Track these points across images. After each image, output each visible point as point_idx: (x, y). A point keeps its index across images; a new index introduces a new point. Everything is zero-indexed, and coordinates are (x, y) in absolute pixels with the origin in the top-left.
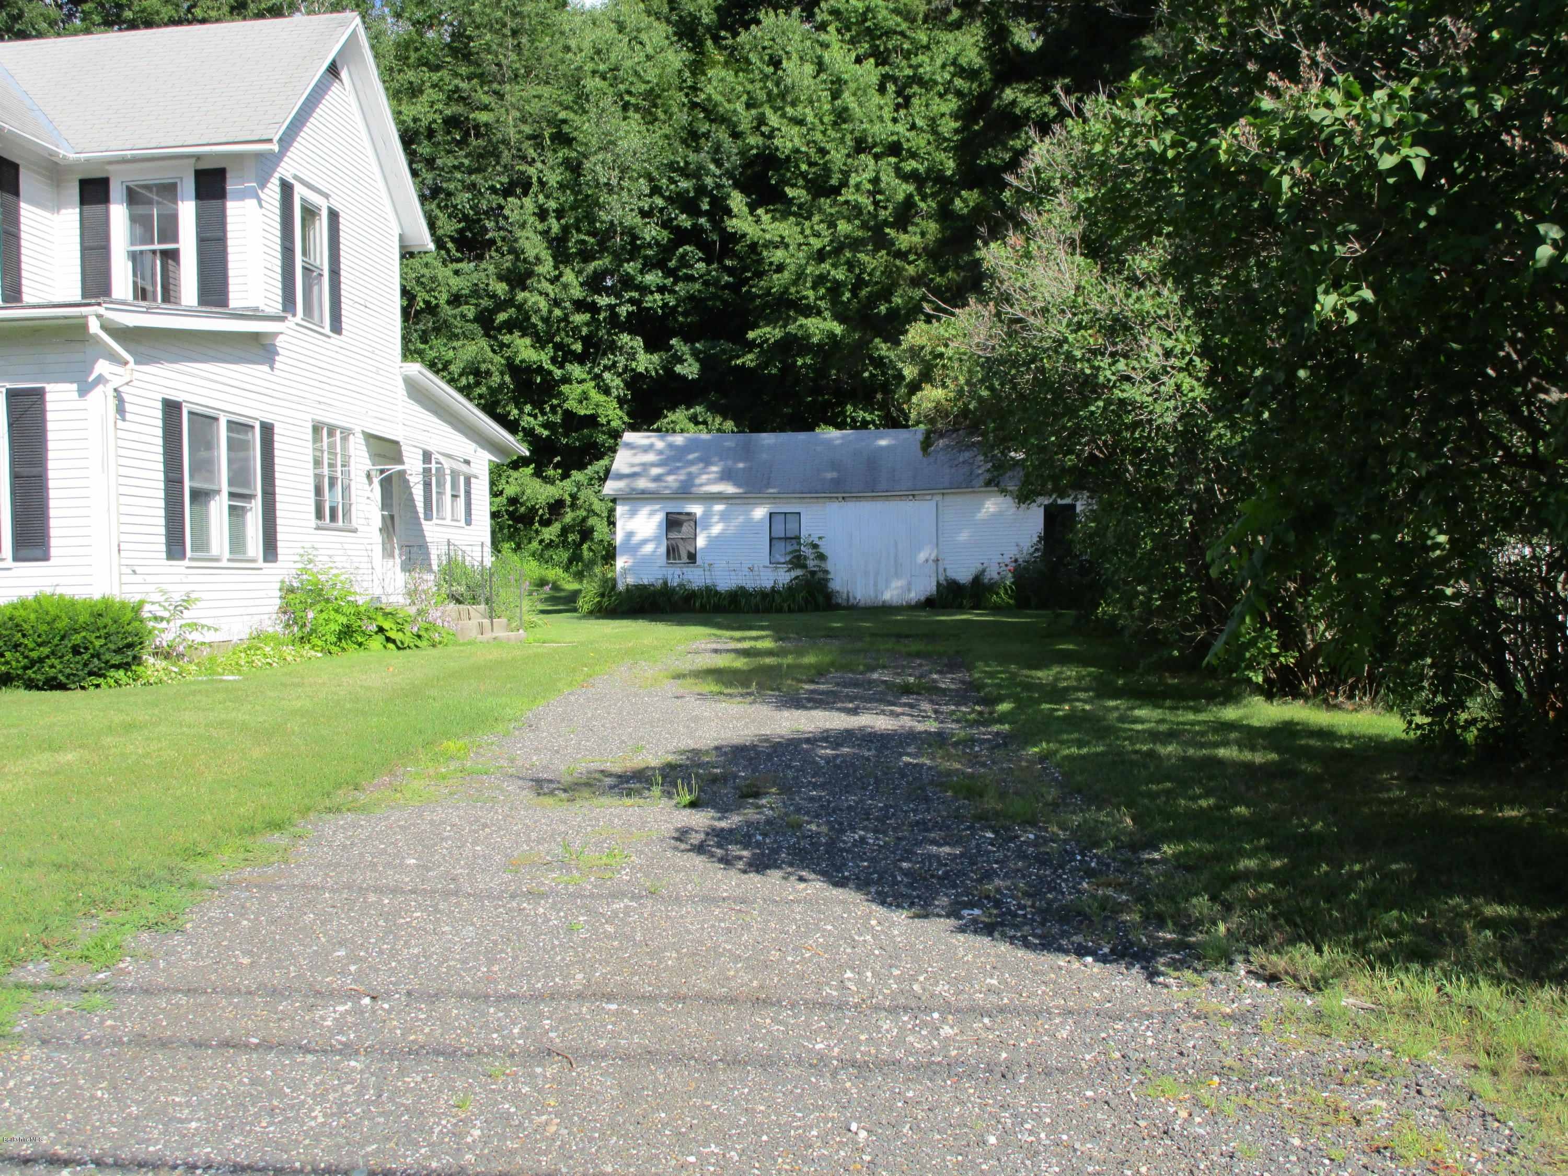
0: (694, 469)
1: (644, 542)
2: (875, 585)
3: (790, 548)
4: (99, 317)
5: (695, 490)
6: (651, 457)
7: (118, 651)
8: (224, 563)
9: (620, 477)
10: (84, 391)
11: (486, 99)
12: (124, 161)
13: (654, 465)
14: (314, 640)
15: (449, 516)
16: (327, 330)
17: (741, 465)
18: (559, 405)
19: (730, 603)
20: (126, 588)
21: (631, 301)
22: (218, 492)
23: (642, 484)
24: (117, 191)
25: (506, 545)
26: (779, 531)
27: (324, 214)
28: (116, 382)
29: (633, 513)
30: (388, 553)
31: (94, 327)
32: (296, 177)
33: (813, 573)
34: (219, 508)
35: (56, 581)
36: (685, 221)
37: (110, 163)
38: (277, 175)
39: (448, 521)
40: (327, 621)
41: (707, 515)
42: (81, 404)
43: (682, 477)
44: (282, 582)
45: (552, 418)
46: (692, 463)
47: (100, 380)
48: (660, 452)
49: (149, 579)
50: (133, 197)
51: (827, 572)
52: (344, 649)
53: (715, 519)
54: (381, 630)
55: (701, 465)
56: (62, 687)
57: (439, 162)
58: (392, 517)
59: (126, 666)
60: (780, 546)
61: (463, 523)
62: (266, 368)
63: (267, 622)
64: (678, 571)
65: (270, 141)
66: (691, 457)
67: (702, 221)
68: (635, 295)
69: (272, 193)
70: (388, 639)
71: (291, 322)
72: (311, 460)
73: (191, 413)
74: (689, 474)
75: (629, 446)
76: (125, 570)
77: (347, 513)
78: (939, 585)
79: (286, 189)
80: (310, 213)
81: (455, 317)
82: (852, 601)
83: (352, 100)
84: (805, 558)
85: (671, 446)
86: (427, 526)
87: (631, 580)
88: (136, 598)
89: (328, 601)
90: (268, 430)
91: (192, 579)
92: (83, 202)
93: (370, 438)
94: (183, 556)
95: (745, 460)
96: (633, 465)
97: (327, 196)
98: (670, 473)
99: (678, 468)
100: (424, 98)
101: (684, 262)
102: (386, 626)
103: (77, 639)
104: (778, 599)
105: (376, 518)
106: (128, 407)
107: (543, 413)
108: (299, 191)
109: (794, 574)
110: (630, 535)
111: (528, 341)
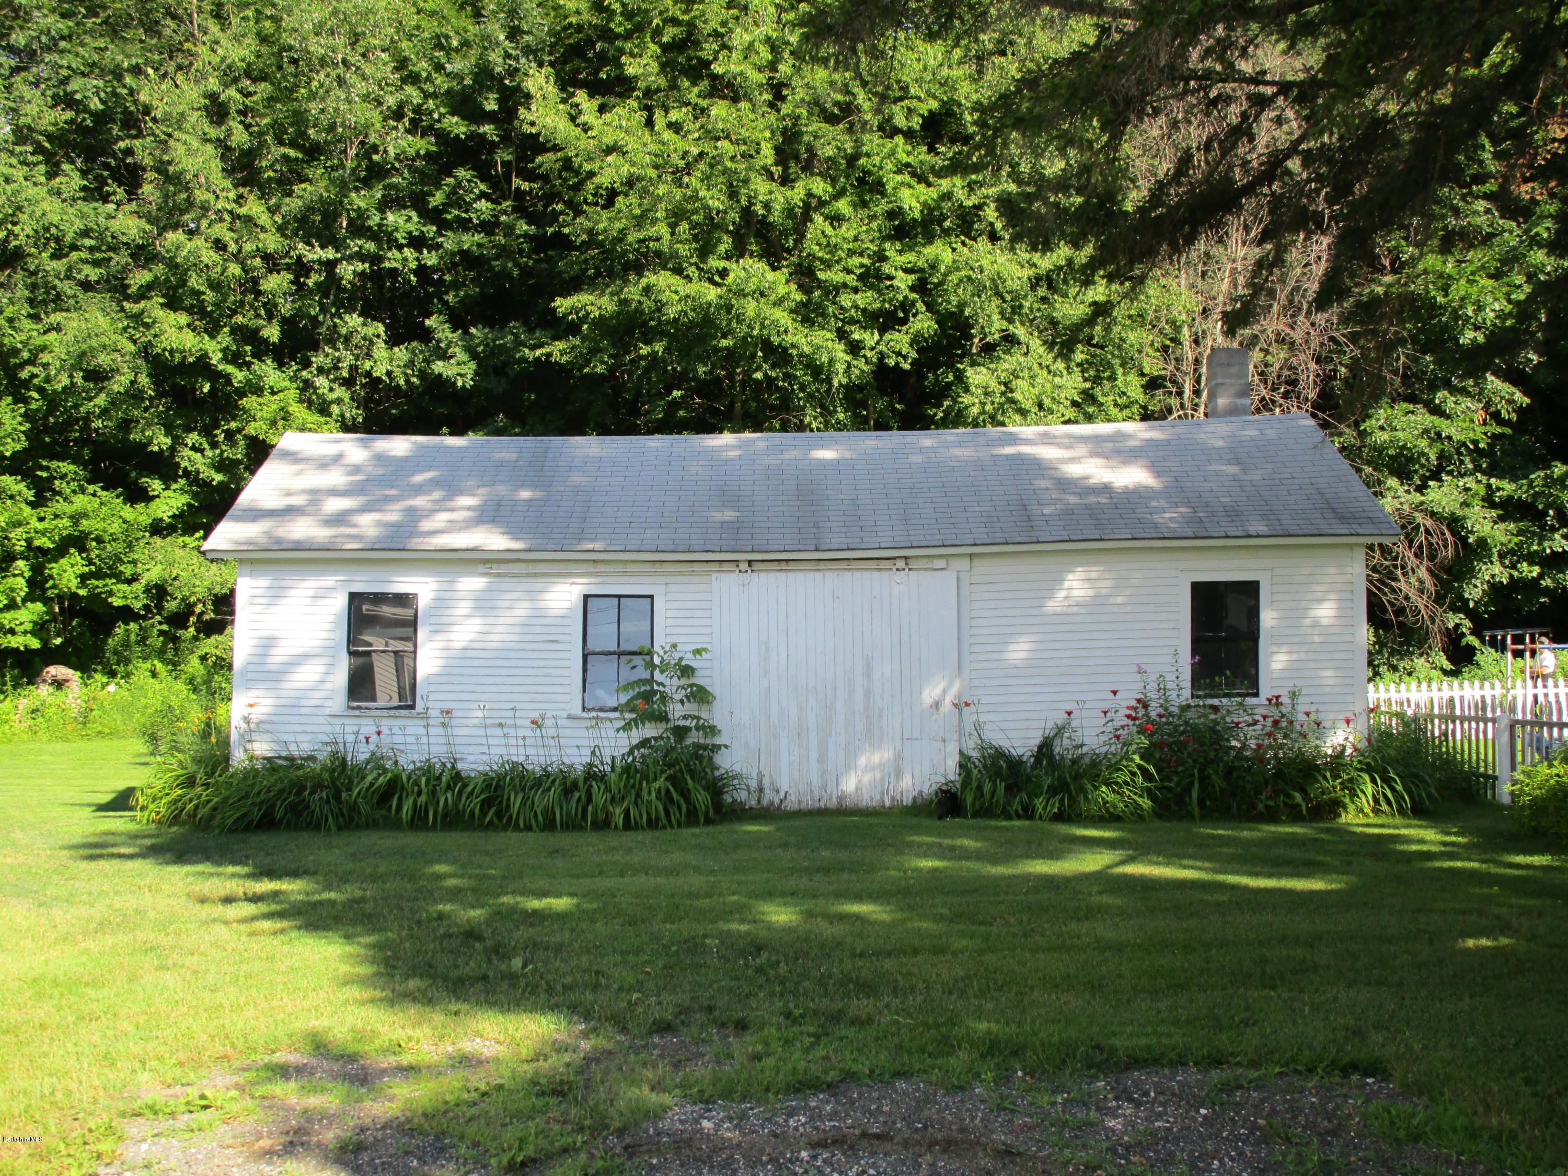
0: (420, 501)
1: (302, 659)
2: (822, 759)
3: (628, 675)
5: (417, 543)
6: (335, 478)
9: (255, 514)
13: (334, 492)
17: (525, 494)
18: (239, 430)
19: (486, 804)
21: (360, 256)
23: (301, 529)
26: (603, 637)
29: (276, 595)
33: (681, 732)
36: (457, 126)
41: (442, 601)
43: (393, 517)
45: (229, 453)
46: (420, 490)
48: (356, 469)
51: (712, 730)
53: (463, 608)
55: (437, 495)
60: (604, 669)
64: (368, 727)
66: (419, 478)
67: (487, 129)
68: (371, 246)
74: (410, 510)
75: (291, 456)
78: (965, 764)
82: (769, 796)
84: (664, 698)
85: (380, 458)
87: (262, 748)
95: (534, 486)
96: (289, 494)
98: (364, 510)
99: (387, 499)
101: (454, 200)
104: (600, 797)
107: (214, 445)
109: (636, 736)
110: (267, 642)
111: (183, 318)
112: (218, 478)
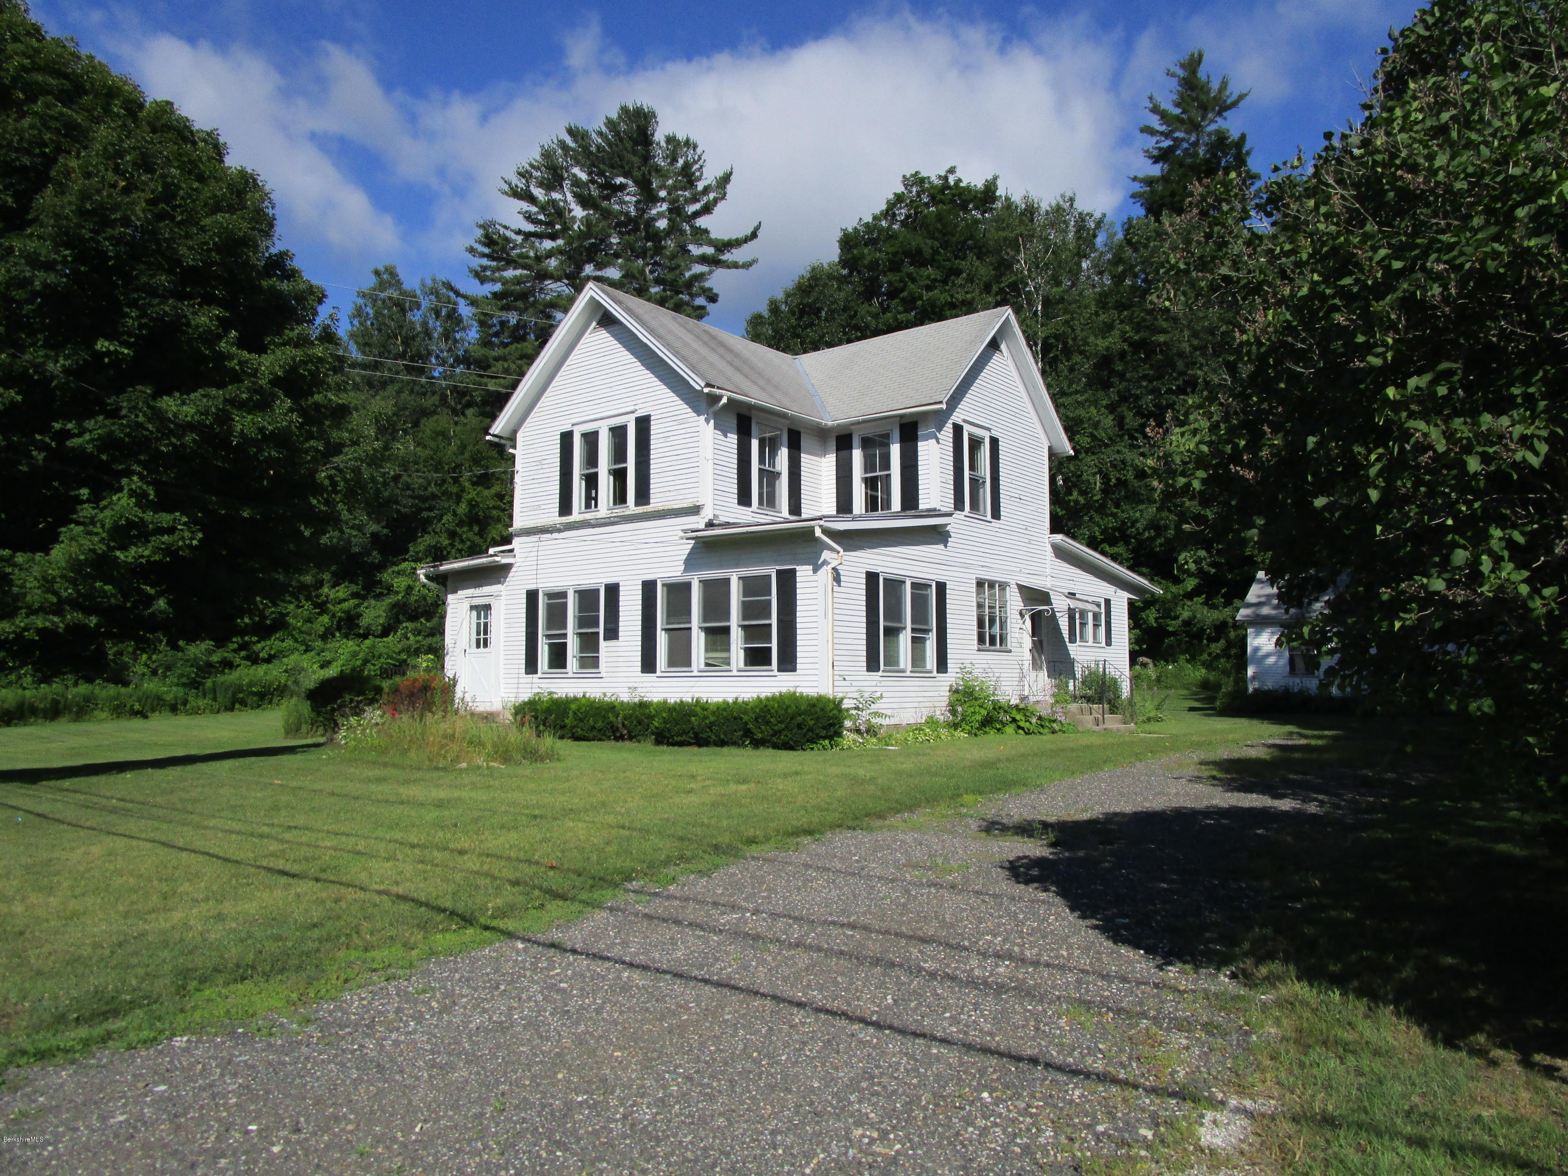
1: (1268, 655)
4: (821, 526)
7: (824, 728)
8: (908, 674)
9: (1251, 605)
10: (815, 571)
11: (1165, 325)
12: (858, 423)
13: (1274, 596)
14: (963, 725)
15: (1091, 639)
16: (989, 518)
20: (836, 689)
22: (905, 628)
23: (1265, 611)
24: (856, 441)
25: (1182, 657)
27: (987, 442)
28: (834, 564)
29: (1258, 634)
30: (1036, 666)
31: (818, 533)
32: (965, 421)
34: (905, 639)
35: (797, 684)
37: (853, 424)
38: (950, 421)
39: (1090, 643)
40: (974, 713)
42: (814, 578)
44: (951, 686)
47: (825, 563)
49: (854, 683)
50: (867, 443)
52: (986, 733)
54: (1014, 720)
56: (792, 748)
57: (1128, 375)
58: (1041, 642)
59: (831, 738)
61: (1103, 644)
62: (941, 547)
63: (938, 713)
64: (1297, 680)
65: (941, 402)
69: (947, 433)
70: (1019, 727)
71: (958, 515)
72: (975, 604)
73: (885, 579)
75: (1257, 582)
76: (836, 678)
77: (1003, 640)
79: (958, 429)
80: (975, 444)
81: (1140, 487)
83: (1010, 362)
86: (1071, 648)
87: (1258, 686)
88: (840, 695)
89: (976, 699)
90: (941, 588)
91: (883, 684)
92: (838, 450)
93: (1022, 588)
94: (878, 670)
96: (1259, 596)
97: (989, 429)
100: (1116, 332)
102: (1018, 717)
103: (799, 719)
105: (1028, 642)
106: (842, 578)
108: (967, 429)
110: (1256, 649)
112: (1213, 571)
